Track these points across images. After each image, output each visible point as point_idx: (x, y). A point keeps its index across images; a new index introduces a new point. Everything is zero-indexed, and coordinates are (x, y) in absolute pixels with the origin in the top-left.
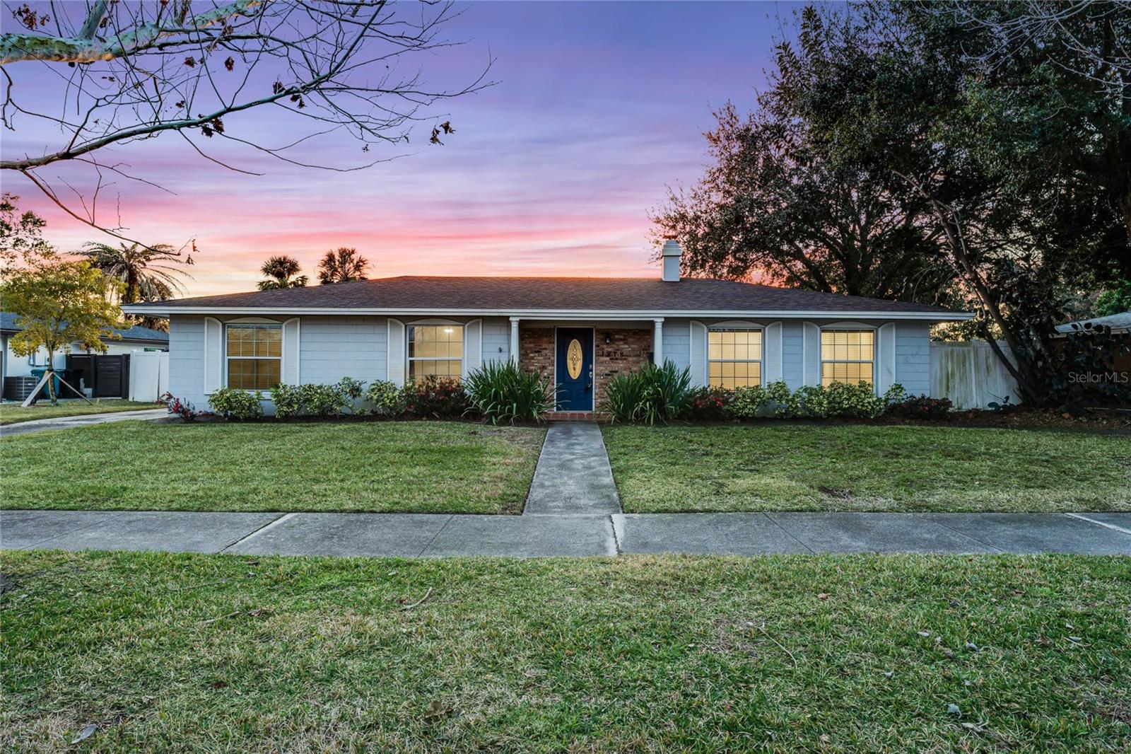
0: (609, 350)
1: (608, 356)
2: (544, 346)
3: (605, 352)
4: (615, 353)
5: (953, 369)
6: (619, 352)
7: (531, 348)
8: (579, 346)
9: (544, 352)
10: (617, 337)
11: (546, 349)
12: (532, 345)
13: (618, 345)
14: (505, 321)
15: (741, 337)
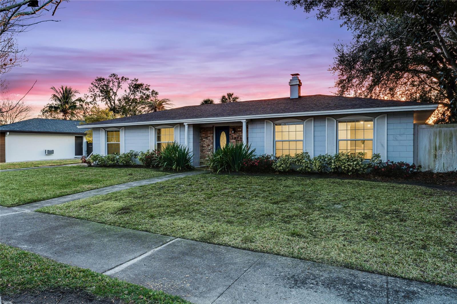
0: (235, 136)
1: (235, 139)
2: (209, 135)
3: (233, 137)
4: (238, 138)
5: (440, 143)
6: (239, 137)
7: (204, 136)
8: (225, 135)
9: (209, 138)
10: (238, 130)
11: (209, 137)
12: (204, 135)
13: (239, 134)
14: (182, 125)
15: (292, 127)
